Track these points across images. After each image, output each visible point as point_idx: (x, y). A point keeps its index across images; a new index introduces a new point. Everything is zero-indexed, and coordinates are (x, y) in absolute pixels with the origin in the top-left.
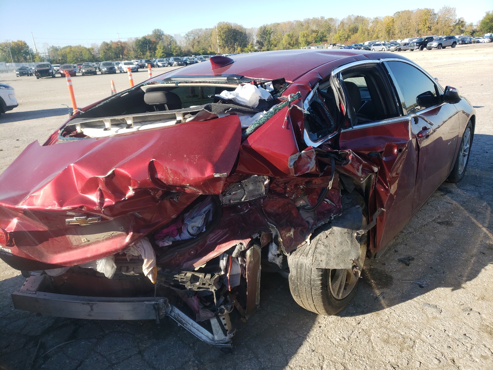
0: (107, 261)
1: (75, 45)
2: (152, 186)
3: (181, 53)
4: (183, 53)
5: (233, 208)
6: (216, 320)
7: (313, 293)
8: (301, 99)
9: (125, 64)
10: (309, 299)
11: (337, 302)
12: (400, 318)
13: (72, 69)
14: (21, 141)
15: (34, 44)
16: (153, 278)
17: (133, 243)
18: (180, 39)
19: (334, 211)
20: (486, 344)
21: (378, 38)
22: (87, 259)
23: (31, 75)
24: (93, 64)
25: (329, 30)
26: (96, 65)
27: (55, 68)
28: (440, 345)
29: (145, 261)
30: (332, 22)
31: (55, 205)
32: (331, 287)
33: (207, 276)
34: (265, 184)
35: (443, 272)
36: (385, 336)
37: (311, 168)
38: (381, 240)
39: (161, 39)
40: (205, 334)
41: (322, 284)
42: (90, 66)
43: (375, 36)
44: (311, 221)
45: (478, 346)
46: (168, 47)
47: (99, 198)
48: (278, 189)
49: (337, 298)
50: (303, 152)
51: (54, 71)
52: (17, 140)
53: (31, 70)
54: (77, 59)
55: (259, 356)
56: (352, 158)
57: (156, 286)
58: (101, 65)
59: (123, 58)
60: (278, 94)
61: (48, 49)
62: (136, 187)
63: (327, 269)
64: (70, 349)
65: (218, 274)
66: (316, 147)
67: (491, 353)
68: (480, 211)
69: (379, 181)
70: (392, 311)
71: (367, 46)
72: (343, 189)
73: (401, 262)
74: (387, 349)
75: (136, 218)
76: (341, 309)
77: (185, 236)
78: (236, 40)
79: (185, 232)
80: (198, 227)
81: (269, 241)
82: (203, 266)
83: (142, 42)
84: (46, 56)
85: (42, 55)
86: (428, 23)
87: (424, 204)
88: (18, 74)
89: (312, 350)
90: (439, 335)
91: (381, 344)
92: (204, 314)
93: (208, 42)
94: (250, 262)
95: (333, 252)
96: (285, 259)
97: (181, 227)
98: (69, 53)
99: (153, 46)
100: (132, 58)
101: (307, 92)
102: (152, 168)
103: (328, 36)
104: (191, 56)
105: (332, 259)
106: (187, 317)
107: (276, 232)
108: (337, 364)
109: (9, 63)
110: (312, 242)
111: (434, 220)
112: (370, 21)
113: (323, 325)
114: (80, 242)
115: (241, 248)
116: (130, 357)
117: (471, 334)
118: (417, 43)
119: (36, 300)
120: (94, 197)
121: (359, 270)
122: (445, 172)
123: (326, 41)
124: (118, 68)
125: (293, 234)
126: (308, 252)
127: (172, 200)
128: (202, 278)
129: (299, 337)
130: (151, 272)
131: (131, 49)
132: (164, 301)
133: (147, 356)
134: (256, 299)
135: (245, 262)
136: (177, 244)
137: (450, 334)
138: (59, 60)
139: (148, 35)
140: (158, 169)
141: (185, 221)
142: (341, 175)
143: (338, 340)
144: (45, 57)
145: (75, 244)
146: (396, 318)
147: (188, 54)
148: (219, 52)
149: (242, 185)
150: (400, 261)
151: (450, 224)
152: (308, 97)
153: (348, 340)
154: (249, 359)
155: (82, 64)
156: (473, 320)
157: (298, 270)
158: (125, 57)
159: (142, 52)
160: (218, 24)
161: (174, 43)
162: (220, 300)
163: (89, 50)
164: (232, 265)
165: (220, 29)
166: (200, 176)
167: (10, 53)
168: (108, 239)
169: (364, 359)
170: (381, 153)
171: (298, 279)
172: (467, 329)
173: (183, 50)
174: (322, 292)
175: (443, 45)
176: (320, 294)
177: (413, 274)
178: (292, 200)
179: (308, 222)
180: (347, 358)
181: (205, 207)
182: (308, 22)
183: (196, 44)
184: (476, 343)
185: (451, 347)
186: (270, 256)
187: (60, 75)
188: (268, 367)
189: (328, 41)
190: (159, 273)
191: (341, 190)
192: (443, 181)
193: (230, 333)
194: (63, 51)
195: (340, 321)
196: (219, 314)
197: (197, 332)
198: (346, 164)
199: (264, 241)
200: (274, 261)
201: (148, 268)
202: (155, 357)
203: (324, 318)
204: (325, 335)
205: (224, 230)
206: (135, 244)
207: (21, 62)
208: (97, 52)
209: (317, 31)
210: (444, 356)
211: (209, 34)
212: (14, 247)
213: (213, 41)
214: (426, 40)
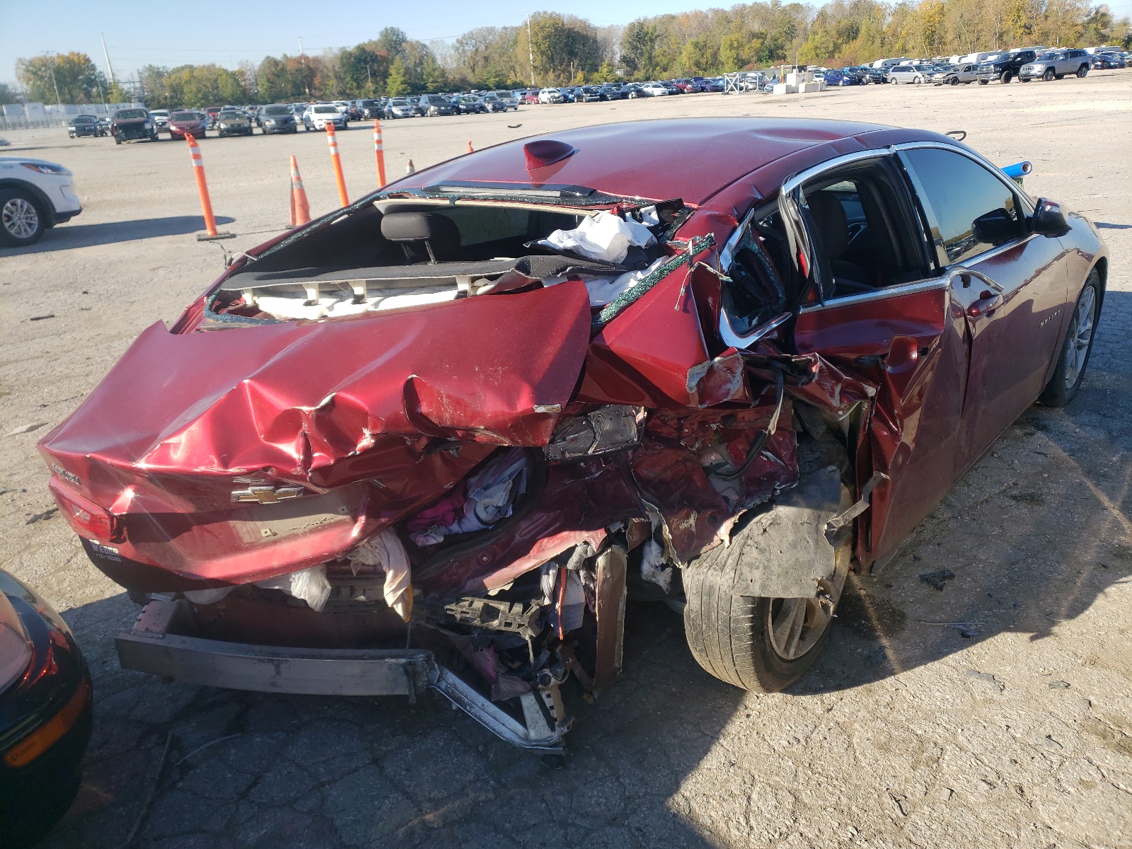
0: (311, 575)
1: (201, 64)
2: (410, 428)
3: (445, 85)
4: (450, 83)
5: (570, 468)
6: (532, 697)
7: (733, 646)
8: (715, 248)
9: (318, 111)
10: (726, 659)
11: (785, 665)
12: (917, 700)
13: (197, 120)
14: (92, 296)
15: (107, 61)
16: (405, 610)
17: (366, 540)
18: (444, 52)
19: (782, 477)
20: (1092, 758)
21: (906, 51)
22: (271, 570)
23: (102, 133)
24: (243, 109)
25: (791, 32)
26: (250, 112)
27: (157, 118)
28: (996, 757)
29: (390, 575)
30: (798, 12)
31: (213, 463)
32: (771, 634)
33: (514, 608)
34: (637, 421)
35: (1014, 605)
36: (882, 737)
37: (732, 392)
38: (882, 536)
39: (399, 51)
40: (511, 727)
41: (752, 628)
42: (238, 116)
43: (897, 46)
44: (734, 497)
45: (1075, 761)
46: (416, 71)
47: (301, 452)
48: (665, 431)
49: (784, 656)
50: (717, 359)
51: (155, 127)
52: (85, 292)
53: (102, 123)
54: (205, 97)
55: (621, 772)
56: (821, 370)
57: (409, 627)
58: (263, 112)
59: (311, 95)
60: (669, 233)
61: (139, 73)
62: (378, 431)
63: (764, 598)
64: (233, 751)
65: (538, 604)
66: (744, 348)
67: (1101, 776)
68: (1105, 472)
69: (878, 416)
70: (899, 685)
71: (879, 72)
72: (801, 430)
73: (926, 583)
74: (885, 763)
75: (373, 490)
76: (792, 681)
77: (471, 524)
78: (572, 54)
79: (471, 516)
80: (497, 507)
81: (644, 538)
82: (507, 588)
83: (355, 58)
84: (135, 88)
85: (126, 87)
86: (1023, 17)
87: (984, 455)
88: (73, 132)
89: (730, 762)
90: (996, 736)
91: (872, 752)
92: (507, 686)
93: (508, 59)
94: (605, 580)
95: (776, 563)
96: (677, 574)
97: (462, 506)
98: (188, 82)
99: (381, 68)
100: (333, 95)
101: (728, 231)
102: (410, 393)
103: (788, 46)
104: (469, 93)
105: (773, 577)
106: (473, 690)
107: (660, 521)
108: (780, 792)
109: (51, 104)
110: (733, 540)
111: (1005, 491)
112: (888, 11)
113: (754, 712)
114: (258, 537)
115: (586, 552)
116: (356, 770)
117: (1063, 736)
118: (996, 65)
119: (166, 651)
120: (291, 449)
121: (831, 601)
122: (1033, 386)
123: (784, 57)
124: (302, 119)
125: (693, 524)
126: (726, 562)
127: (445, 452)
128: (504, 613)
129: (705, 735)
130: (402, 598)
131: (331, 74)
132: (427, 657)
133: (390, 769)
134: (616, 657)
135: (593, 580)
136: (453, 541)
137: (1018, 735)
138: (166, 98)
139: (371, 43)
140: (422, 396)
141: (470, 492)
142: (797, 403)
143: (785, 743)
144: (132, 90)
145: (247, 539)
146: (909, 700)
147: (462, 86)
148: (533, 83)
149: (589, 422)
150: (924, 579)
151: (1037, 501)
152: (730, 241)
153: (805, 744)
154: (600, 779)
155: (219, 110)
156: (1068, 707)
157: (704, 598)
158: (317, 93)
159: (355, 80)
160: (533, 16)
161: (430, 62)
162: (541, 656)
163: (233, 75)
164: (566, 586)
165: (537, 29)
166: (506, 410)
167: (55, 82)
168: (314, 531)
169: (836, 783)
170: (883, 357)
171: (704, 618)
172: (1055, 725)
173: (451, 77)
174: (752, 644)
175: (1057, 72)
176: (749, 649)
177: (948, 609)
178: (693, 453)
179: (726, 499)
180: (801, 781)
181: (512, 465)
182: (741, 12)
183: (480, 63)
184: (1073, 756)
185: (1019, 761)
186: (646, 568)
187: (168, 136)
188: (639, 796)
189: (788, 60)
190: (416, 601)
191: (798, 433)
192: (1029, 404)
193: (561, 725)
194: (173, 77)
195: (789, 705)
196: (540, 686)
197: (493, 723)
198: (807, 383)
199: (633, 538)
200: (653, 580)
201: (395, 591)
202: (407, 770)
203: (758, 697)
204: (757, 733)
205: (552, 514)
206: (368, 542)
207: (80, 103)
208: (253, 81)
209: (762, 34)
210: (1001, 779)
211: (510, 39)
212: (125, 544)
213: (521, 57)
214: (1019, 59)
